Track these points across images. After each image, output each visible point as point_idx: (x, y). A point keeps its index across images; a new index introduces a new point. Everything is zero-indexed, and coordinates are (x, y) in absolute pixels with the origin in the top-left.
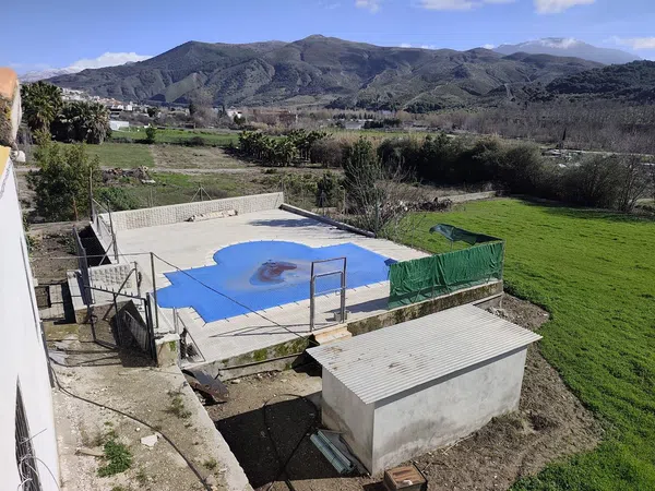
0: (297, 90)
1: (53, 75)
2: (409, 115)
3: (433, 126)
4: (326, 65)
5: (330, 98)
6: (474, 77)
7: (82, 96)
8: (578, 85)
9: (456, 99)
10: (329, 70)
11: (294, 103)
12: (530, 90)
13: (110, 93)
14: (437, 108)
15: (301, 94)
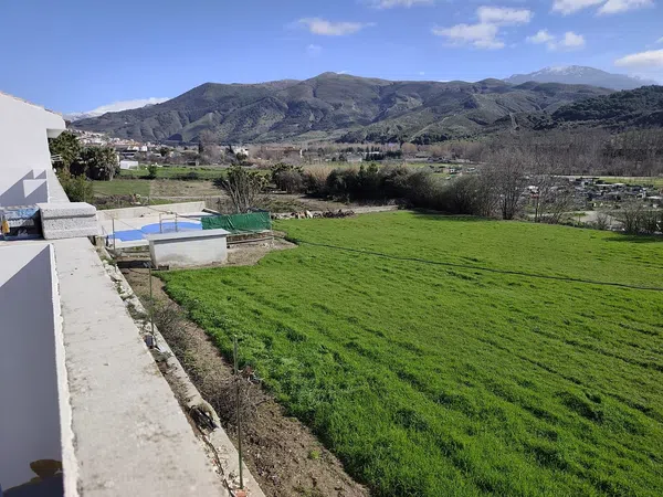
0: (310, 126)
1: (76, 119)
2: (414, 146)
3: (434, 156)
4: (337, 101)
5: (342, 132)
6: (483, 107)
7: (103, 138)
8: (583, 112)
9: (463, 129)
10: (340, 105)
11: (306, 138)
12: (534, 119)
13: (130, 135)
14: (443, 139)
15: (313, 129)
